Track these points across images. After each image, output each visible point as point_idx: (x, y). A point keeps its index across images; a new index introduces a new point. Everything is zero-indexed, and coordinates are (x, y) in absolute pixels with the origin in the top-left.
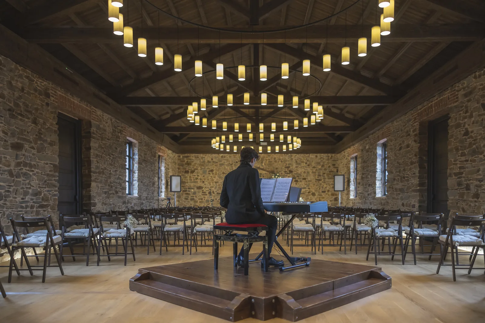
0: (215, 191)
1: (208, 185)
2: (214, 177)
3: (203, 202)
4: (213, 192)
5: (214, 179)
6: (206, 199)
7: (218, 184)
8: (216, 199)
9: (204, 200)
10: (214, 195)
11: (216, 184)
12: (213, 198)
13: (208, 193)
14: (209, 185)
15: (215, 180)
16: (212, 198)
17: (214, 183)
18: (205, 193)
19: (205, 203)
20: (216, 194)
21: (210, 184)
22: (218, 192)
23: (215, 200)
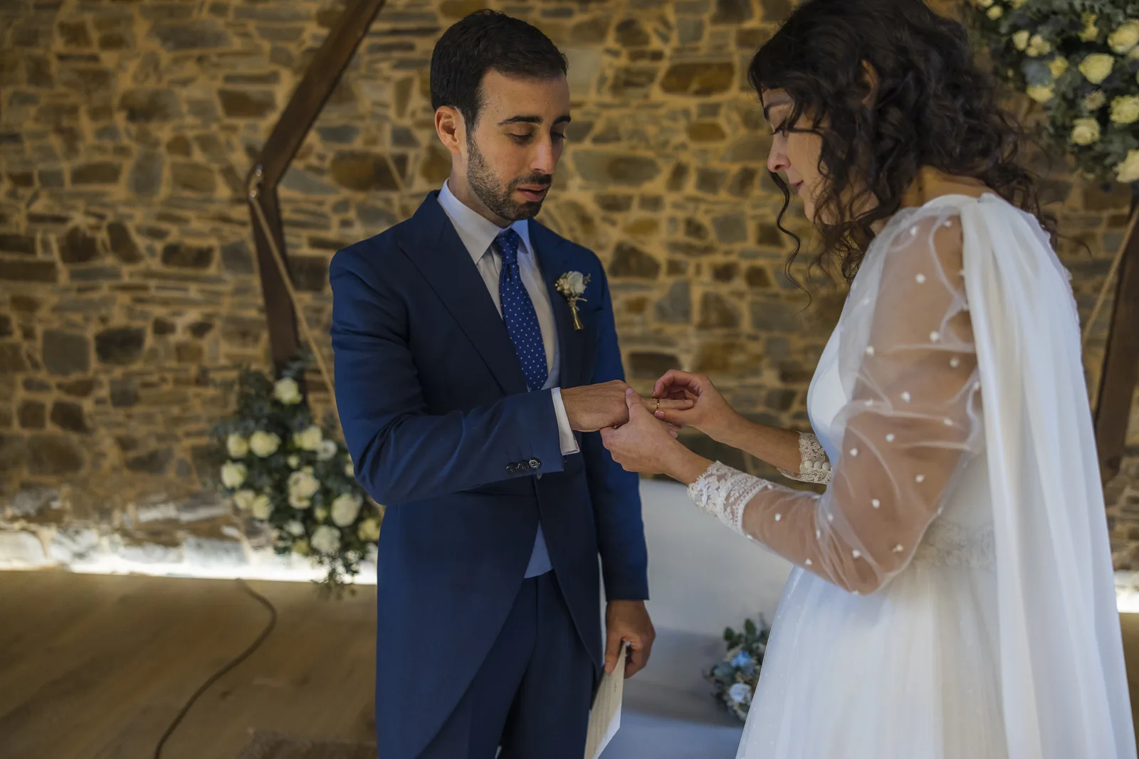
0: (138, 218)
1: (48, 154)
2: (111, 42)
3: (18, 366)
4: (121, 242)
5: (109, 59)
6: (45, 322)
7: (163, 132)
8: (163, 328)
9: (28, 334)
10: (128, 273)
11: (143, 138)
12: (130, 313)
13: (55, 256)
14: (55, 142)
15: (125, 82)
16: (118, 319)
17: (120, 119)
18: (25, 245)
19: (42, 375)
20: (155, 264)
21: (71, 137)
22: (174, 234)
23: (150, 341)
